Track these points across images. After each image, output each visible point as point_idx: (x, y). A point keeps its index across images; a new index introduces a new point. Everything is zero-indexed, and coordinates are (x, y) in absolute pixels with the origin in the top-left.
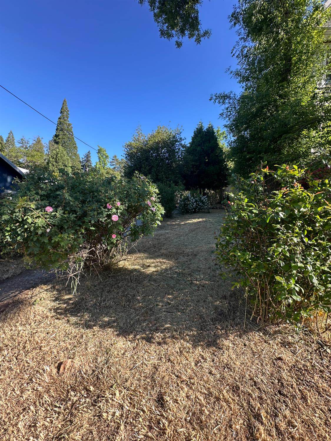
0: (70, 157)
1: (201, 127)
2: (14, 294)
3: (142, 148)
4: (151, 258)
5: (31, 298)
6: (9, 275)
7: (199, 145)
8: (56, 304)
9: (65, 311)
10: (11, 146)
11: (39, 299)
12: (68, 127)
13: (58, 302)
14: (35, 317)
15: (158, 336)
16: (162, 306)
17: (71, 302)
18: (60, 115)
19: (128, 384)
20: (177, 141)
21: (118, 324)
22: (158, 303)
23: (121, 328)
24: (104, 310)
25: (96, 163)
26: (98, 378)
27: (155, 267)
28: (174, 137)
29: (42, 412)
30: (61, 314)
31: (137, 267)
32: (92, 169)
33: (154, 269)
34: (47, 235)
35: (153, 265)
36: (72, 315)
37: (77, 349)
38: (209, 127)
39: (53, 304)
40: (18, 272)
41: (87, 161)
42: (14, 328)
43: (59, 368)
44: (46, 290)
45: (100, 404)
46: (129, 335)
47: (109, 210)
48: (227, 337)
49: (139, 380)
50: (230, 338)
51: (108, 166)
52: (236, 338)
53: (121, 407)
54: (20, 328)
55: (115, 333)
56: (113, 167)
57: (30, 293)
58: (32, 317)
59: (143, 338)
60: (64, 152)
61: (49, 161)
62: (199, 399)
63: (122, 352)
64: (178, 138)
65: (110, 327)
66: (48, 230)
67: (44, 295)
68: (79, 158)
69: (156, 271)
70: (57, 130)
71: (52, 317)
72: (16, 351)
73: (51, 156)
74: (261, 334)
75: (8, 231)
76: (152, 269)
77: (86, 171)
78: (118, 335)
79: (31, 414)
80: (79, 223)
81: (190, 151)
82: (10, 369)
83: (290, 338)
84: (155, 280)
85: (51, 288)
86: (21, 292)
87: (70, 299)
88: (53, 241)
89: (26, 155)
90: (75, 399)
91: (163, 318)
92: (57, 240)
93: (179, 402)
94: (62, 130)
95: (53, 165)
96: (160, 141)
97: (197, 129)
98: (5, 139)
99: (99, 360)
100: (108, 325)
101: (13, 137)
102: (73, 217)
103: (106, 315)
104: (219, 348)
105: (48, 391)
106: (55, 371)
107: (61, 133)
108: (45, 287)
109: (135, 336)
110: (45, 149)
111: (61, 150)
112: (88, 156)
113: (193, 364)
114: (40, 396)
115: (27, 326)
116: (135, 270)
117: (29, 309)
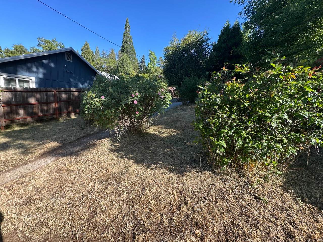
0: (132, 61)
1: (228, 26)
2: (94, 141)
3: (176, 50)
4: (167, 128)
5: (101, 143)
6: (93, 132)
7: (225, 42)
8: (111, 147)
9: (114, 150)
10: (98, 57)
11: (104, 144)
12: (130, 39)
13: (112, 146)
14: (101, 151)
15: (153, 166)
16: (162, 153)
17: (118, 147)
18: (124, 31)
19: (132, 181)
20: (204, 41)
21: (136, 158)
22: (160, 152)
23: (137, 160)
24: (132, 152)
25: (148, 64)
26: (121, 177)
27: (167, 133)
28: (202, 38)
29: (97, 183)
30: (112, 151)
31: (156, 133)
32: (145, 68)
33: (166, 135)
34: (101, 110)
35: (166, 132)
36: (117, 152)
37: (115, 166)
38: (236, 25)
39: (110, 147)
40: (98, 131)
41: (143, 63)
42: (92, 154)
43: (106, 171)
44: (108, 141)
45: (119, 185)
46: (140, 163)
47: (133, 97)
48: (190, 171)
49: (138, 181)
50: (192, 172)
51: (156, 65)
52: (195, 173)
53: (127, 187)
54: (94, 155)
55: (134, 162)
56: (159, 66)
57: (101, 141)
58: (100, 151)
59: (146, 166)
60: (127, 58)
61: (119, 65)
62: (161, 192)
63: (134, 170)
64: (205, 39)
65: (132, 159)
66: (102, 108)
67: (107, 142)
68: (138, 61)
69: (167, 136)
70: (123, 42)
71: (108, 152)
72: (92, 162)
73: (120, 62)
74: (211, 173)
75: (86, 108)
76: (165, 135)
77: (142, 70)
78: (134, 163)
79: (94, 183)
80: (118, 105)
81: (216, 48)
82: (89, 168)
83: (228, 177)
84: (164, 141)
85: (110, 140)
86: (97, 140)
87: (118, 146)
88: (104, 114)
89: (106, 62)
90: (110, 182)
91: (160, 159)
92: (106, 113)
93: (151, 190)
94: (126, 42)
95: (121, 68)
96: (190, 43)
97: (224, 27)
98: (94, 52)
99: (123, 171)
100: (132, 158)
101: (98, 51)
102: (114, 101)
103: (132, 154)
104: (183, 176)
105: (101, 178)
106: (105, 171)
107: (126, 44)
108: (107, 139)
109: (143, 164)
110: (116, 57)
111: (125, 57)
112: (143, 59)
113: (166, 179)
114: (98, 179)
115: (97, 154)
116: (155, 134)
117: (99, 147)
